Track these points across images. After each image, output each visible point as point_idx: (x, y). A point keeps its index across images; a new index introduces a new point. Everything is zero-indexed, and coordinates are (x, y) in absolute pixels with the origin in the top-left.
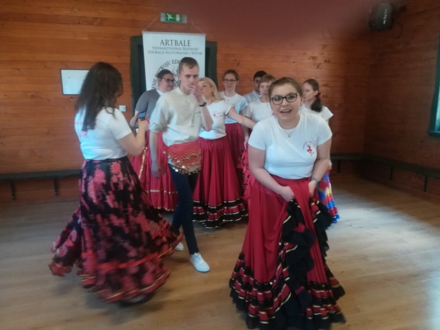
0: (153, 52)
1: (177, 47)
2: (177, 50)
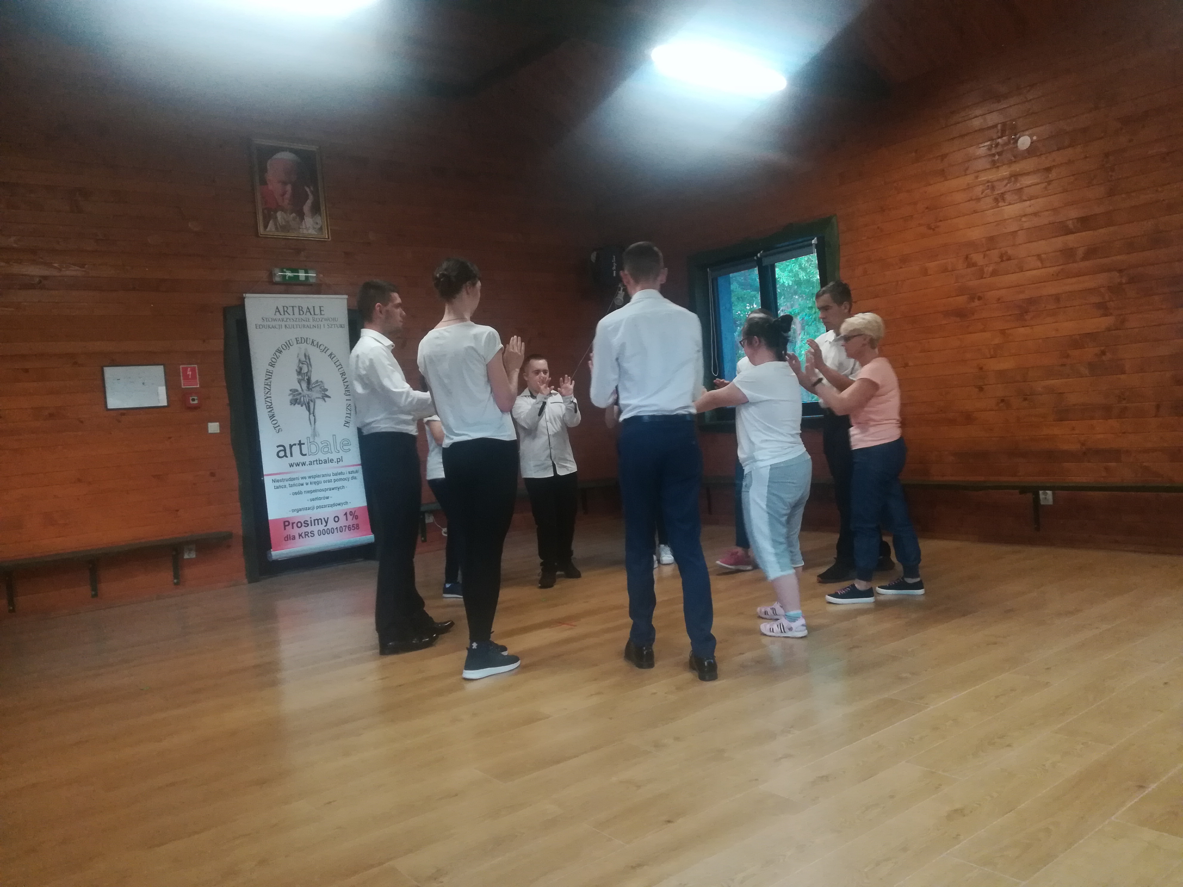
0: (263, 326)
1: (303, 317)
2: (303, 323)
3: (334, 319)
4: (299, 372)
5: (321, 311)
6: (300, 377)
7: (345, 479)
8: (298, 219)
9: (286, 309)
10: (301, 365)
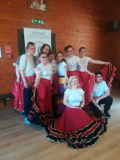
1: (40, 35)
2: (39, 37)
3: (47, 36)
5: (44, 34)
6: (38, 52)
8: (39, 5)
9: (35, 33)
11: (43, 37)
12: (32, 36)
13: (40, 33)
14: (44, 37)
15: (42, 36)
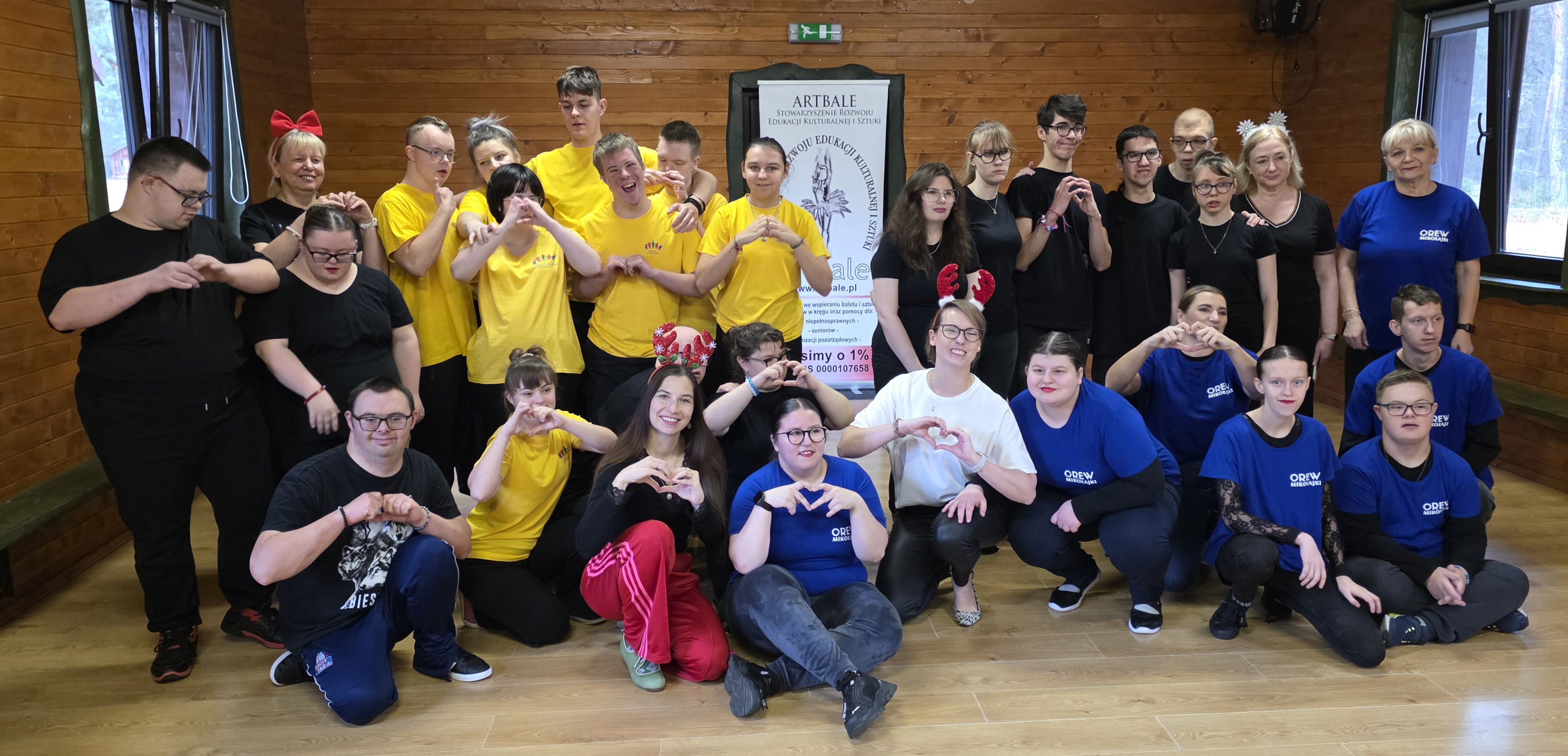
0: (778, 122)
1: (829, 109)
2: (827, 117)
3: (867, 112)
4: (816, 180)
5: (852, 101)
6: (816, 185)
7: (856, 312)
9: (807, 98)
10: (819, 170)
11: (843, 117)
12: (791, 117)
13: (831, 100)
14: (849, 117)
15: (838, 113)
